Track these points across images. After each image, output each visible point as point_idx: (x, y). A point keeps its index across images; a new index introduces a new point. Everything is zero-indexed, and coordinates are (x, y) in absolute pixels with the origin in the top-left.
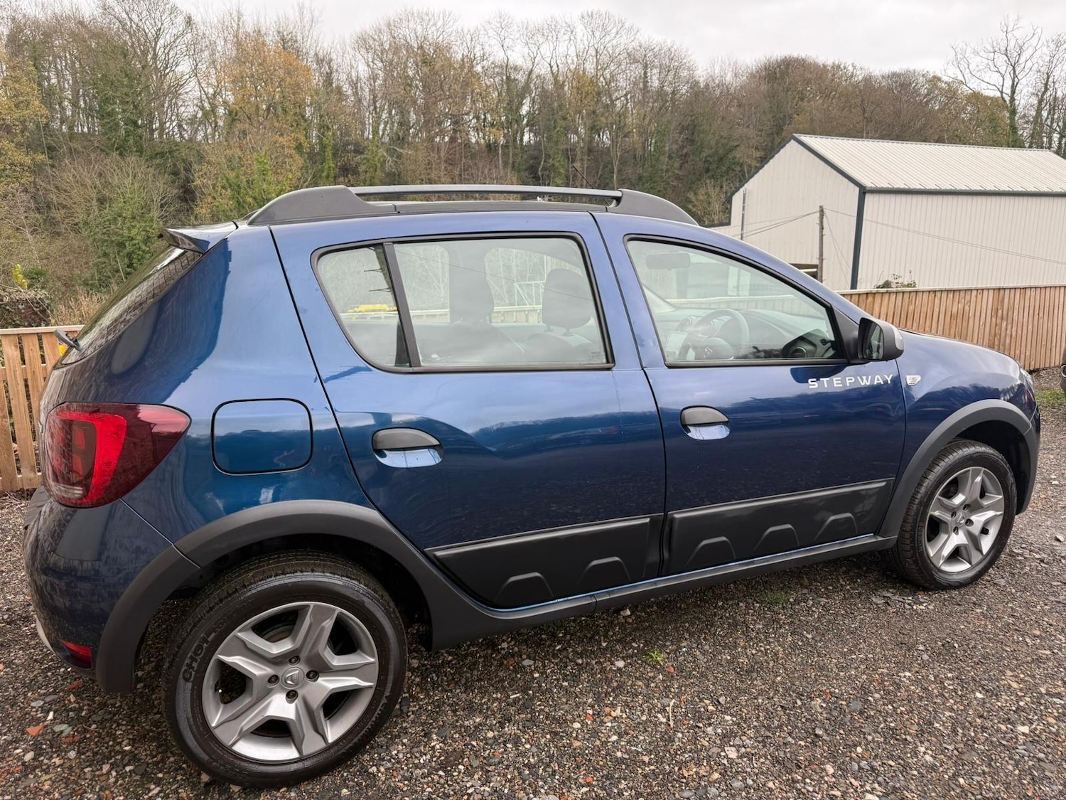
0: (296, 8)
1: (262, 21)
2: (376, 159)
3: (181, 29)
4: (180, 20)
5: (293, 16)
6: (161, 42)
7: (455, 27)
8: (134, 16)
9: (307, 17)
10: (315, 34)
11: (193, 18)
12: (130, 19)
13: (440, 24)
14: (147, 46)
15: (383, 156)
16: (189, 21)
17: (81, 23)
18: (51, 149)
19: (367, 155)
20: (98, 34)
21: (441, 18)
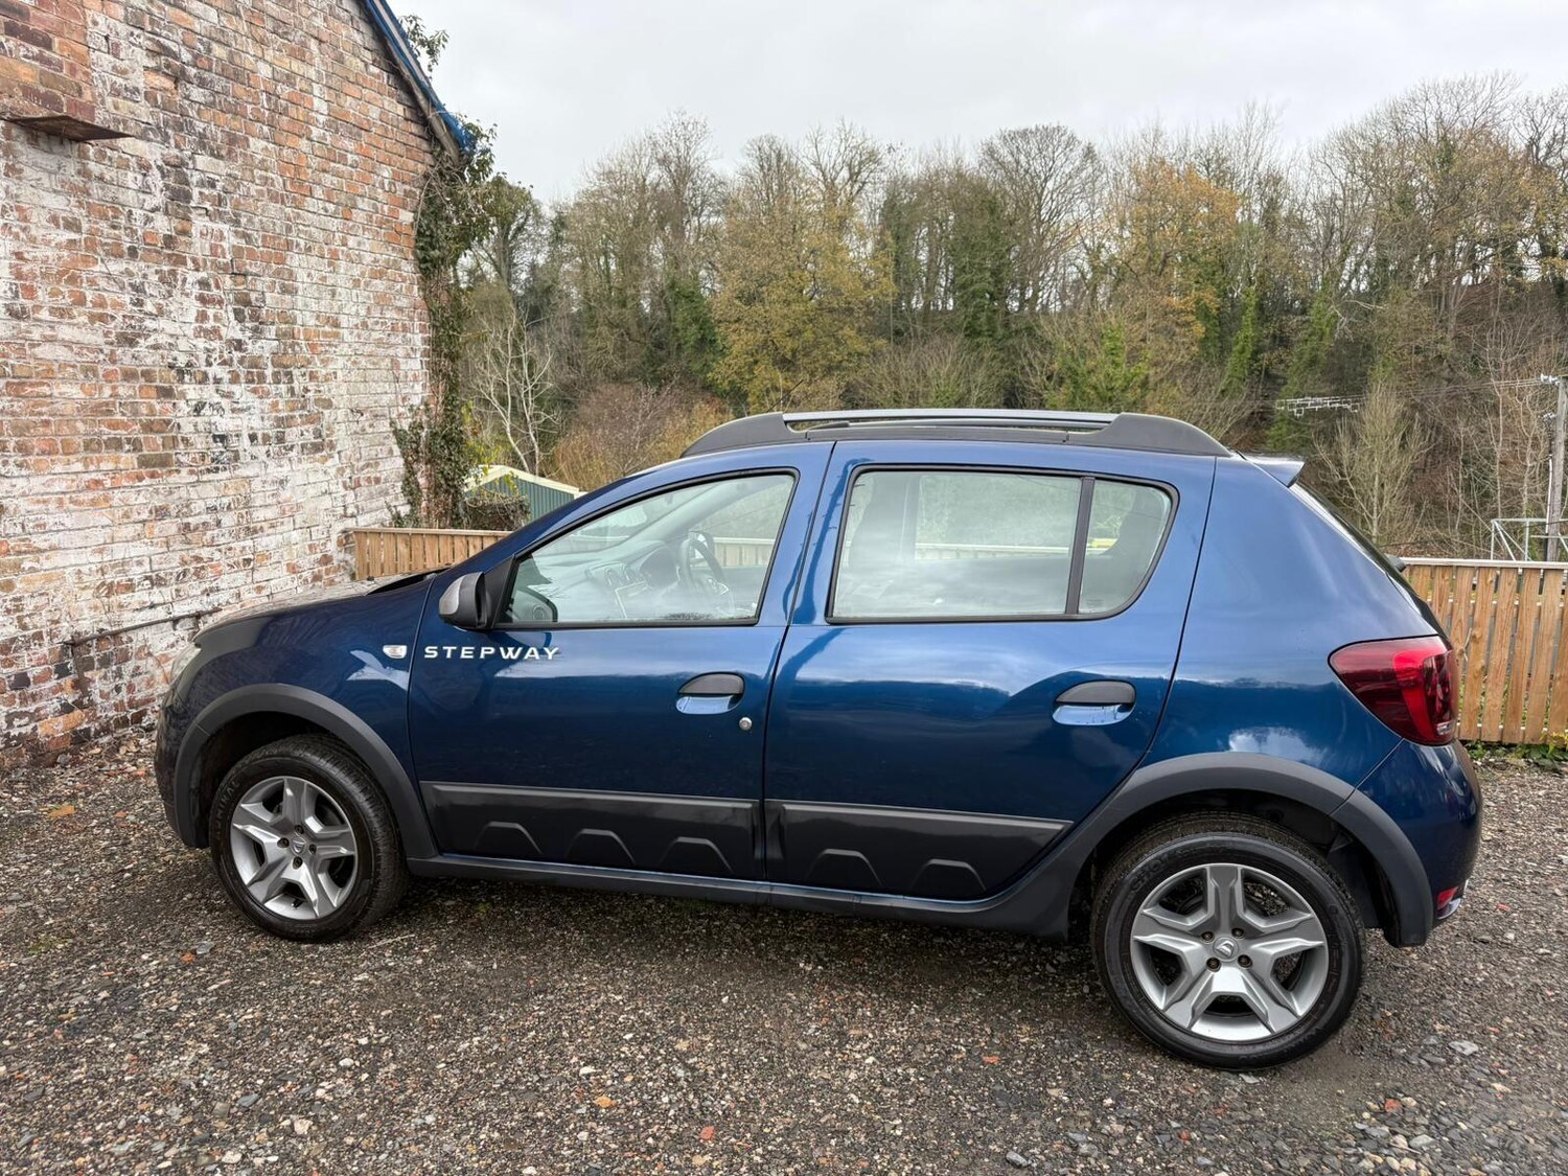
0: (1243, 113)
1: (1191, 136)
2: (1324, 321)
3: (1077, 163)
4: (1077, 153)
5: (1235, 122)
6: (1050, 185)
7: (1512, 97)
8: (1022, 158)
9: (1258, 122)
10: (1267, 143)
11: (1096, 149)
12: (1018, 162)
13: (1486, 93)
14: (1030, 194)
15: (1335, 316)
16: (1089, 154)
17: (960, 175)
18: (898, 333)
19: (1312, 315)
20: (979, 188)
21: (1488, 87)
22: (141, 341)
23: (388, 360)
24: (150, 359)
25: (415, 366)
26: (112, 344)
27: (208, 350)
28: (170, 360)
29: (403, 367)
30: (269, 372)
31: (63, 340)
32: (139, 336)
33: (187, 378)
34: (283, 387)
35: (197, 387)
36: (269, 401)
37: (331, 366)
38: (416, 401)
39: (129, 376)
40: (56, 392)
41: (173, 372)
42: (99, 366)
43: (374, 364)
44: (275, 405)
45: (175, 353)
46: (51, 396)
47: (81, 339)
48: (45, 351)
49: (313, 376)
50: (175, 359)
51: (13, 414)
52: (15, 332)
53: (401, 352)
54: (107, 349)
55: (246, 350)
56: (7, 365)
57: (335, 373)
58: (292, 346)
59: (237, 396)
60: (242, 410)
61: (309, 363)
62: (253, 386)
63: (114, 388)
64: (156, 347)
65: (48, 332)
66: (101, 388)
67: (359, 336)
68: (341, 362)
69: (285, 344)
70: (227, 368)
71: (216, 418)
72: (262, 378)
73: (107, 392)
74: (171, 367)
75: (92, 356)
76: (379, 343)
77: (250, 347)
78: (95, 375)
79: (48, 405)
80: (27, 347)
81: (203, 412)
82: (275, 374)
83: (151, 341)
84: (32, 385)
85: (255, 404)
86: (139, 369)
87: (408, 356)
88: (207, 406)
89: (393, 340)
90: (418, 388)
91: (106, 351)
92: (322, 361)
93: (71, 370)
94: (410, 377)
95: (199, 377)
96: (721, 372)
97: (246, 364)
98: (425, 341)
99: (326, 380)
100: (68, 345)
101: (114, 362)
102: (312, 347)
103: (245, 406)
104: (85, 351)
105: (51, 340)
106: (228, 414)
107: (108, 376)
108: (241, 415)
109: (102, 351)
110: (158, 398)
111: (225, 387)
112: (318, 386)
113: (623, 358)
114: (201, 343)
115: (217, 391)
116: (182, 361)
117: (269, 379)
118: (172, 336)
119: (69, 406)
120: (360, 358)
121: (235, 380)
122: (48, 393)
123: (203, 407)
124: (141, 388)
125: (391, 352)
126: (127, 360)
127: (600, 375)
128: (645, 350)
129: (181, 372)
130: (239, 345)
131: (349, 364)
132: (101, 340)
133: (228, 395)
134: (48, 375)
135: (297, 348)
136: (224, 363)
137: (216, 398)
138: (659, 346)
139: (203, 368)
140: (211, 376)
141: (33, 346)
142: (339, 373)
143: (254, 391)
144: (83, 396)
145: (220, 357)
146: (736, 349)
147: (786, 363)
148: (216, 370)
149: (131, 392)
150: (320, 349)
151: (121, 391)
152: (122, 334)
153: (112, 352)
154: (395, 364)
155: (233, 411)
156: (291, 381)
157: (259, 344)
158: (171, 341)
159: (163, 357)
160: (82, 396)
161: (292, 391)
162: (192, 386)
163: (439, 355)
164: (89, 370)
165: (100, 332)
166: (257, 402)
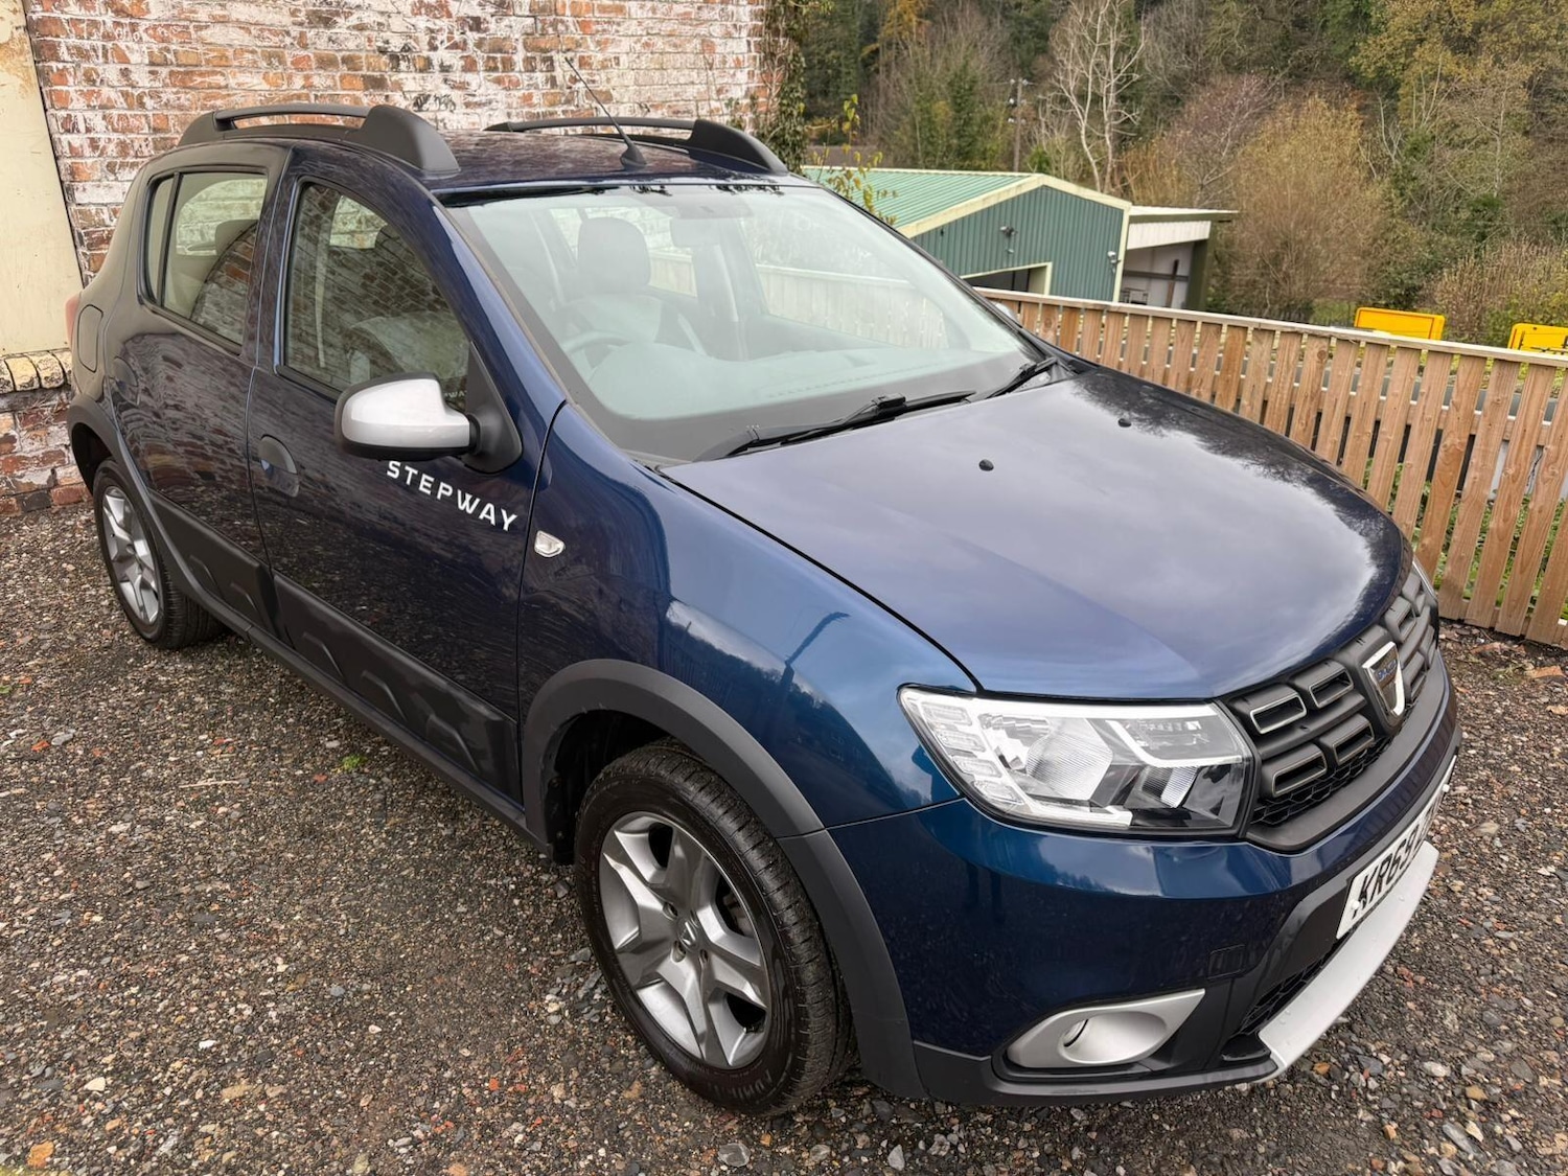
22: (340, 20)
23: (697, 42)
24: (353, 43)
25: (740, 47)
26: (301, 24)
27: (432, 31)
28: (380, 44)
29: (719, 49)
30: (519, 58)
31: (237, 20)
32: (337, 14)
33: (403, 65)
34: (540, 77)
35: (419, 75)
36: (520, 93)
37: (610, 50)
38: (737, 93)
39: (326, 63)
40: (232, 82)
41: (385, 58)
42: (286, 52)
43: (675, 46)
44: (527, 99)
45: (387, 35)
46: (226, 87)
47: (261, 20)
48: (215, 35)
49: (583, 63)
50: (387, 42)
51: (180, 108)
52: (176, 12)
53: (717, 30)
54: (295, 31)
55: (486, 30)
56: (168, 51)
57: (617, 58)
58: (554, 25)
59: (474, 86)
60: (480, 105)
61: (579, 45)
62: (495, 75)
63: (307, 78)
64: (361, 28)
65: (218, 11)
66: (290, 77)
67: (654, 10)
68: (626, 44)
69: (543, 22)
70: (459, 53)
71: (444, 114)
72: (508, 65)
73: (298, 82)
74: (383, 51)
75: (277, 39)
76: (685, 18)
77: (492, 26)
78: (282, 61)
79: (224, 97)
80: (192, 30)
81: (425, 106)
82: (528, 61)
83: (353, 20)
84: (201, 74)
85: (499, 98)
86: (339, 56)
87: (728, 35)
88: (431, 100)
89: (705, 14)
90: (742, 76)
91: (293, 34)
92: (598, 43)
93: (250, 56)
94: (730, 62)
95: (420, 64)
96: (1369, 55)
97: (486, 48)
98: (755, 15)
99: (604, 67)
100: (244, 27)
101: (305, 47)
102: (584, 26)
103: (484, 99)
104: (266, 34)
105: (223, 21)
106: (461, 109)
107: (296, 62)
108: (479, 111)
109: (288, 33)
110: (366, 89)
111: (456, 76)
112: (591, 74)
113: (1251, 42)
114: (422, 22)
115: (446, 81)
116: (396, 44)
117: (520, 66)
118: (382, 13)
119: (250, 99)
120: (655, 39)
121: (470, 66)
122: (223, 84)
123: (427, 98)
124: (342, 78)
125: (703, 30)
126: (322, 45)
127: (1217, 60)
128: (1279, 31)
129: (395, 58)
130: (476, 24)
131: (638, 47)
132: (287, 20)
133: (463, 86)
134: (222, 62)
135: (561, 27)
136: (455, 46)
137: (444, 90)
138: (1300, 23)
139: (425, 53)
140: (436, 63)
141: (199, 28)
142: (623, 59)
143: (498, 81)
144: (267, 87)
145: (449, 39)
146: (1393, 25)
147: (1464, 46)
148: (443, 55)
149: (329, 82)
150: (594, 28)
151: (316, 81)
152: (314, 12)
153: (302, 34)
154: (707, 45)
155: (468, 105)
156: (551, 68)
157: (506, 21)
158: (382, 19)
159: (370, 40)
160: (265, 86)
161: (553, 81)
162: (410, 76)
163: (776, 32)
164: (274, 56)
165: (285, 10)
166: (501, 95)
